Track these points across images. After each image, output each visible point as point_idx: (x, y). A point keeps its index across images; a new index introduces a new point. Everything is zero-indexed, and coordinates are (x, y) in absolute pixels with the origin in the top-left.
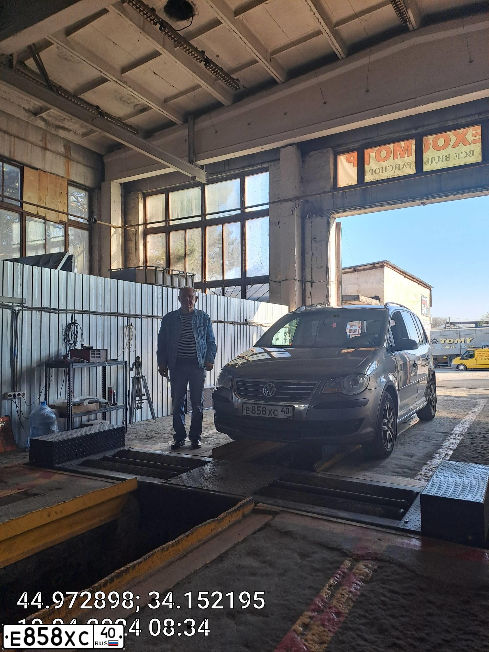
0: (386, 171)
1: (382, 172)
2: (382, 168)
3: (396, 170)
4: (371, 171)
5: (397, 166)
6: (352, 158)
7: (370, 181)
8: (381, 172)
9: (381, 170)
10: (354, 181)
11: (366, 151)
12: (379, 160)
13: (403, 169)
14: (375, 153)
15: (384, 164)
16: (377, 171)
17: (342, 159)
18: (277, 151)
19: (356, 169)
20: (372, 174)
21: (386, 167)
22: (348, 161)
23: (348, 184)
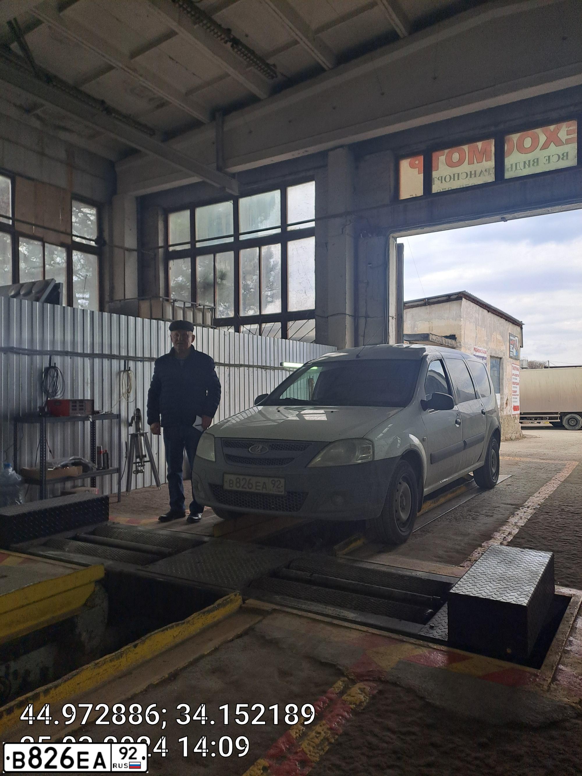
0: (458, 179)
1: (454, 180)
2: (454, 175)
3: (471, 177)
4: (440, 178)
5: (473, 173)
6: (417, 162)
7: (439, 191)
8: (452, 180)
9: (452, 177)
10: (420, 192)
11: (435, 155)
12: (451, 164)
13: (480, 176)
14: (445, 156)
15: (456, 170)
16: (448, 179)
17: (405, 164)
18: (324, 154)
19: (421, 176)
20: (442, 182)
21: (458, 174)
22: (412, 166)
23: (412, 195)
